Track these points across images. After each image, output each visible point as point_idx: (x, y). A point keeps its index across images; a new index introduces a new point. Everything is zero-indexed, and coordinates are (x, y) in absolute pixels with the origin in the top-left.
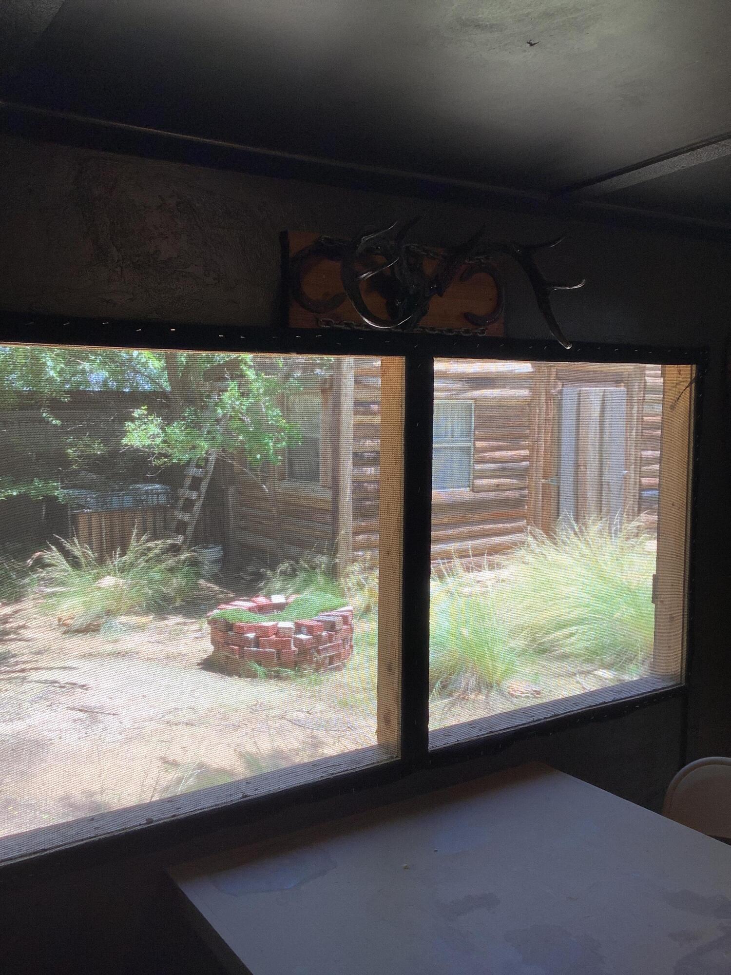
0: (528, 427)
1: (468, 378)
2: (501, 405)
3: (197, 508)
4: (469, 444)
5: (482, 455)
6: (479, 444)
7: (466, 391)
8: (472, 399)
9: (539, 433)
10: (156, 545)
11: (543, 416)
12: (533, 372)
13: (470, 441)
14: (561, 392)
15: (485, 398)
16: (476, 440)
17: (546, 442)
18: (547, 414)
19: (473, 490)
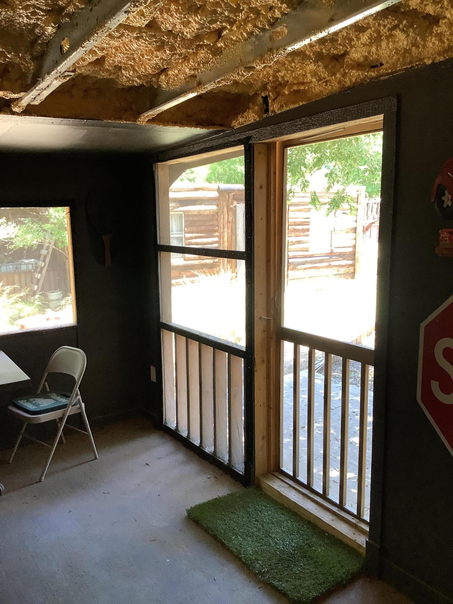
0: (218, 226)
1: (179, 200)
2: (200, 214)
3: (44, 271)
4: (181, 236)
5: (189, 241)
6: (188, 235)
7: (178, 207)
8: (181, 211)
9: (223, 229)
10: (7, 288)
11: (226, 219)
12: (218, 196)
13: (182, 234)
14: (235, 207)
15: (189, 211)
16: (185, 233)
17: (228, 233)
18: (228, 218)
19: (185, 260)
